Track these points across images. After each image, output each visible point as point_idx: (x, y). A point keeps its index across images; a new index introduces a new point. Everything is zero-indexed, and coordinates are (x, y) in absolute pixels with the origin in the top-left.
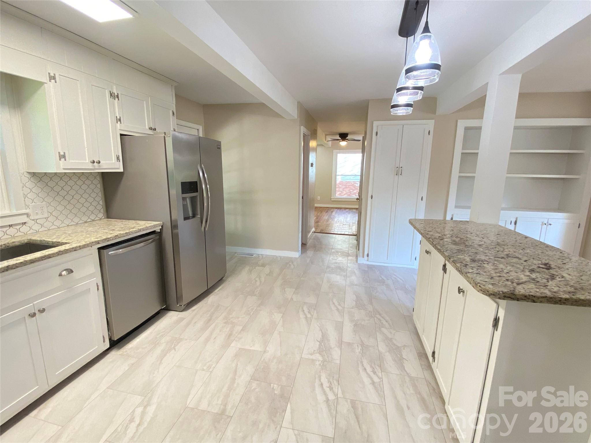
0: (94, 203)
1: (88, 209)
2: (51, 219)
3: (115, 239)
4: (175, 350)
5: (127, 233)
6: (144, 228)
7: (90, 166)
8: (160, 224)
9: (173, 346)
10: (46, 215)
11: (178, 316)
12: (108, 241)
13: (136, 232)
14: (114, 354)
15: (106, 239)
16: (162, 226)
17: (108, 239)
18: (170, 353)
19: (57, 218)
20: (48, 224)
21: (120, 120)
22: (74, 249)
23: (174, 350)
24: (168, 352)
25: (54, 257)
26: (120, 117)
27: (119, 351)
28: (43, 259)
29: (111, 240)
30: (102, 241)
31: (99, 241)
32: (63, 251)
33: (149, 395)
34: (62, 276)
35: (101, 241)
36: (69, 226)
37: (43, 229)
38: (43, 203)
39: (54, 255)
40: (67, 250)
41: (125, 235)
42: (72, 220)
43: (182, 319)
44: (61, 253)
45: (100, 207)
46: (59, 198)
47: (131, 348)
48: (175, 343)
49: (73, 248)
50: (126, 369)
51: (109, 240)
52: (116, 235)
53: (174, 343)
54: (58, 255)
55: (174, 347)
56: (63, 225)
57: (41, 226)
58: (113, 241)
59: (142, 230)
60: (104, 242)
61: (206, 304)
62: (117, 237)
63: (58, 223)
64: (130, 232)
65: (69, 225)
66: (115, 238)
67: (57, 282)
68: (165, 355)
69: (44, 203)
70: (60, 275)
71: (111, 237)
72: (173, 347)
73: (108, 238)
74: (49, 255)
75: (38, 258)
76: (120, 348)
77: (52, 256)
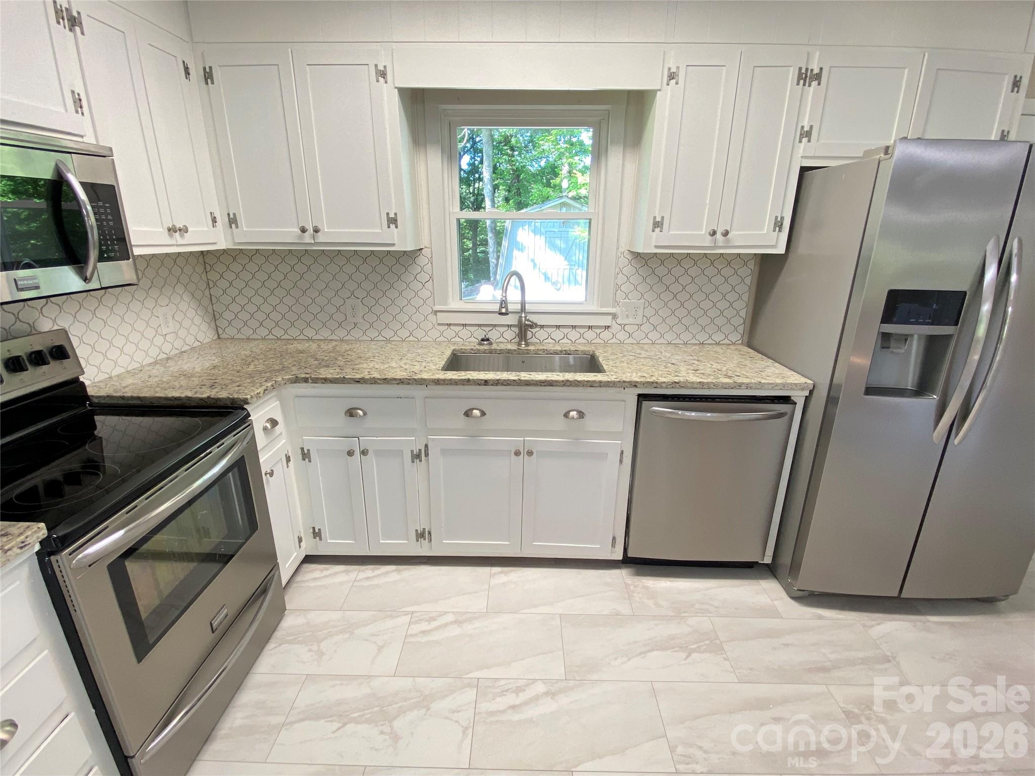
0: (729, 313)
1: (712, 320)
2: (646, 328)
3: (670, 388)
4: (687, 657)
5: (703, 383)
6: (751, 383)
7: (708, 241)
8: (805, 385)
9: (694, 646)
10: (639, 321)
11: (776, 603)
12: (655, 387)
13: (725, 386)
14: (622, 575)
15: (653, 383)
16: (811, 392)
17: (655, 385)
18: (676, 653)
19: (655, 328)
20: (638, 335)
21: (807, 134)
22: (590, 384)
23: (684, 655)
24: (673, 648)
25: (557, 386)
26: (811, 127)
27: (631, 577)
28: (542, 384)
29: (661, 387)
30: (644, 384)
31: (637, 382)
32: (573, 381)
33: (571, 683)
34: (567, 417)
35: (641, 384)
36: (670, 344)
37: (630, 340)
38: (640, 301)
39: (558, 384)
40: (578, 381)
41: (698, 386)
42: (678, 336)
43: (775, 614)
44: (569, 383)
45: (738, 321)
46: (667, 296)
47: (647, 588)
48: (705, 645)
49: (588, 381)
50: (604, 613)
51: (659, 386)
52: (676, 381)
53: (702, 644)
54: (564, 385)
55: (694, 651)
56: (662, 341)
57: (628, 336)
58: (666, 390)
59: (743, 387)
60: (646, 387)
61: (864, 626)
62: (677, 385)
63: (654, 336)
64: (712, 382)
65: (672, 343)
66: (673, 385)
67: (560, 423)
68: (663, 649)
69: (642, 301)
70: (566, 415)
71: (665, 382)
72: (691, 649)
73: (657, 383)
74: (551, 381)
75: (537, 381)
76: (638, 574)
77: (555, 384)
